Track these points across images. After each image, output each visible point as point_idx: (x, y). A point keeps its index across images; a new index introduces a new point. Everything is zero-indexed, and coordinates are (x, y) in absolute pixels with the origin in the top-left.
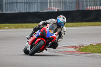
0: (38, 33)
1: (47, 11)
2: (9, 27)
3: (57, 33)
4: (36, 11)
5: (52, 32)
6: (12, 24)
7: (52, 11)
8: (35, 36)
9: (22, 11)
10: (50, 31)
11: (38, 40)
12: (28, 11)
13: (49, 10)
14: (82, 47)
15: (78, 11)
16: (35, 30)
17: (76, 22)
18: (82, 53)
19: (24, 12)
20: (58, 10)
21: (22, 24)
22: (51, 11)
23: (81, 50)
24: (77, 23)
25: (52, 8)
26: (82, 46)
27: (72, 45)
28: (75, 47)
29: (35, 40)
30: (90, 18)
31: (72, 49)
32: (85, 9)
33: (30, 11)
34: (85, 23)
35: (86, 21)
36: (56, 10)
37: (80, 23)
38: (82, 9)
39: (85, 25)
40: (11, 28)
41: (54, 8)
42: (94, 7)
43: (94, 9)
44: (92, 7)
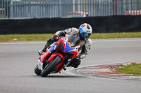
0: (54, 46)
1: (71, 16)
2: (19, 39)
3: (79, 46)
4: (56, 17)
5: (73, 44)
6: (23, 35)
7: (79, 16)
8: (49, 51)
9: (37, 17)
10: (69, 43)
11: (53, 55)
12: (45, 17)
13: (74, 16)
14: (120, 67)
15: (114, 17)
16: (50, 42)
17: (112, 32)
18: (121, 74)
19: (39, 17)
20: (87, 15)
21: (37, 35)
22: (77, 16)
23: (120, 70)
24: (113, 34)
25: (79, 12)
26: (121, 65)
27: (108, 64)
28: (111, 67)
29: (49, 55)
30: (132, 27)
31: (107, 70)
32: (125, 14)
33: (48, 17)
34: (124, 33)
35: (126, 31)
36: (85, 16)
37: (117, 34)
38: (120, 14)
39: (125, 37)
40: (22, 40)
41: (82, 12)
42: (138, 11)
43: (138, 14)
44: (135, 11)
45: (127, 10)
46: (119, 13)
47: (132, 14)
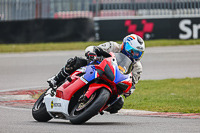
5: (125, 70)
8: (82, 80)
10: (120, 67)
28: (32, 93)
31: (27, 97)
42: (71, 13)
43: (71, 17)
44: (68, 13)
45: (56, 10)
46: (44, 16)
47: (63, 17)
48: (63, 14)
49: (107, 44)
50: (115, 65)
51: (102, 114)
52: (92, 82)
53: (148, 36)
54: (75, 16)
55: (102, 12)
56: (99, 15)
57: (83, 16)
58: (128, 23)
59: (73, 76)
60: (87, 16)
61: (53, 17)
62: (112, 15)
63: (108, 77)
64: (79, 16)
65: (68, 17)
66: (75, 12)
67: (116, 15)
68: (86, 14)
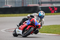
0: (29, 22)
7: (8, 7)
8: (26, 24)
13: (6, 7)
15: (23, 7)
20: (11, 6)
22: (7, 7)
25: (8, 5)
36: (10, 7)
41: (9, 5)
42: (33, 5)
43: (33, 6)
44: (32, 5)
45: (28, 4)
46: (25, 6)
47: (30, 6)
48: (30, 5)
49: (34, 14)
50: (35, 20)
51: (32, 34)
52: (29, 25)
53: (56, 12)
54: (34, 6)
55: (42, 4)
56: (41, 5)
57: (36, 6)
58: (50, 8)
59: (24, 23)
60: (37, 6)
61: (27, 6)
62: (45, 5)
63: (33, 23)
64: (35, 6)
65: (32, 6)
66: (34, 5)
67: (46, 5)
68: (37, 5)
